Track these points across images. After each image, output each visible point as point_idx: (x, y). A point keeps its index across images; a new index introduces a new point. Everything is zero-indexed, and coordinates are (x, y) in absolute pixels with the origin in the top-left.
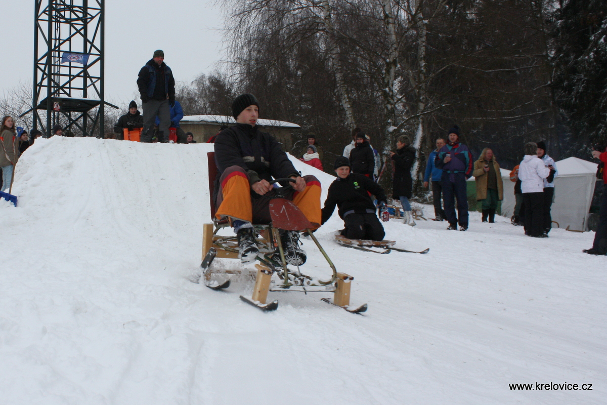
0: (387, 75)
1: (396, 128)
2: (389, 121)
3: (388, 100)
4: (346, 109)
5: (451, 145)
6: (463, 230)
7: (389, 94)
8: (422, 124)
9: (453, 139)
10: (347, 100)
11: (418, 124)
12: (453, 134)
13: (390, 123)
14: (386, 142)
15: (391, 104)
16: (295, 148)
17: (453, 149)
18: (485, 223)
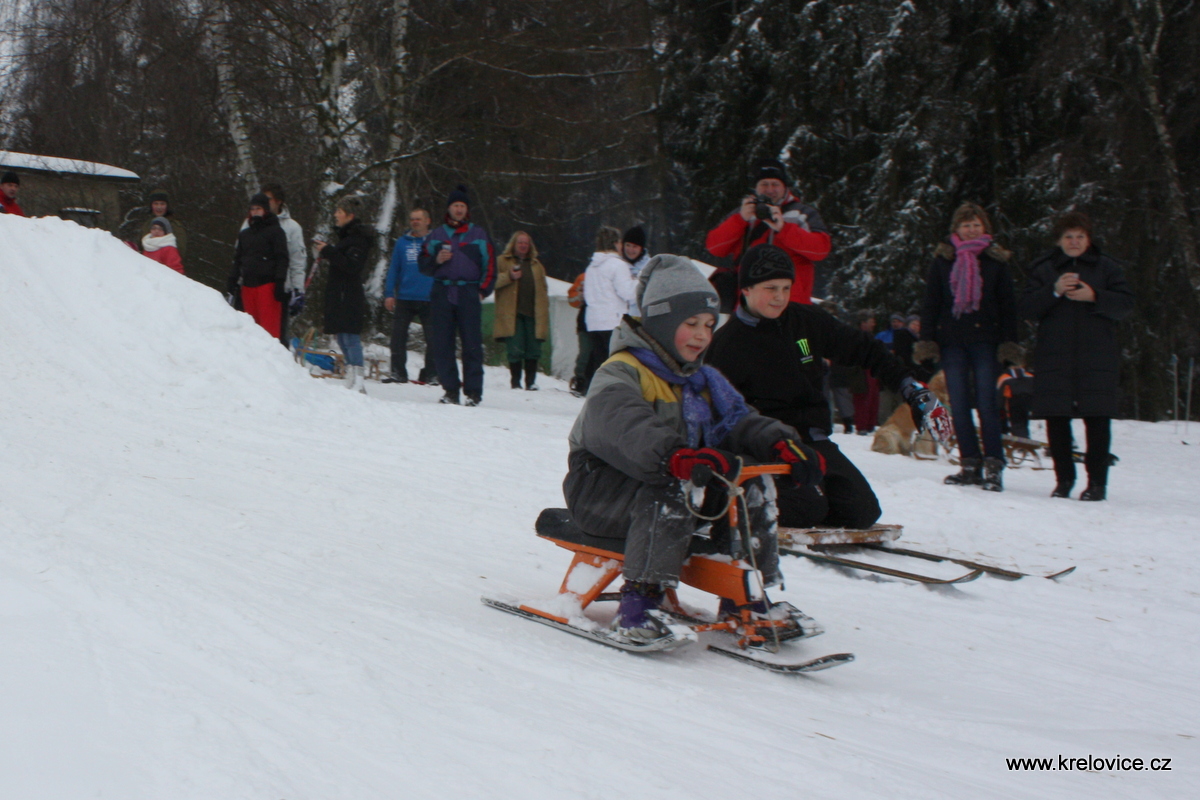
0: (326, 72)
1: (341, 186)
2: (328, 171)
3: (326, 127)
4: (238, 142)
5: (452, 226)
6: (472, 404)
7: (328, 113)
8: (395, 180)
9: (459, 214)
10: (241, 123)
11: (387, 181)
12: (460, 204)
13: (328, 176)
14: (320, 217)
15: (334, 136)
16: (128, 224)
17: (457, 235)
18: (517, 390)
